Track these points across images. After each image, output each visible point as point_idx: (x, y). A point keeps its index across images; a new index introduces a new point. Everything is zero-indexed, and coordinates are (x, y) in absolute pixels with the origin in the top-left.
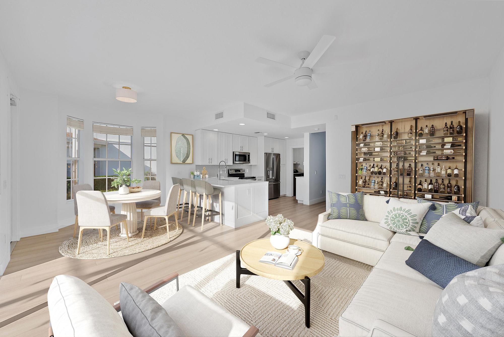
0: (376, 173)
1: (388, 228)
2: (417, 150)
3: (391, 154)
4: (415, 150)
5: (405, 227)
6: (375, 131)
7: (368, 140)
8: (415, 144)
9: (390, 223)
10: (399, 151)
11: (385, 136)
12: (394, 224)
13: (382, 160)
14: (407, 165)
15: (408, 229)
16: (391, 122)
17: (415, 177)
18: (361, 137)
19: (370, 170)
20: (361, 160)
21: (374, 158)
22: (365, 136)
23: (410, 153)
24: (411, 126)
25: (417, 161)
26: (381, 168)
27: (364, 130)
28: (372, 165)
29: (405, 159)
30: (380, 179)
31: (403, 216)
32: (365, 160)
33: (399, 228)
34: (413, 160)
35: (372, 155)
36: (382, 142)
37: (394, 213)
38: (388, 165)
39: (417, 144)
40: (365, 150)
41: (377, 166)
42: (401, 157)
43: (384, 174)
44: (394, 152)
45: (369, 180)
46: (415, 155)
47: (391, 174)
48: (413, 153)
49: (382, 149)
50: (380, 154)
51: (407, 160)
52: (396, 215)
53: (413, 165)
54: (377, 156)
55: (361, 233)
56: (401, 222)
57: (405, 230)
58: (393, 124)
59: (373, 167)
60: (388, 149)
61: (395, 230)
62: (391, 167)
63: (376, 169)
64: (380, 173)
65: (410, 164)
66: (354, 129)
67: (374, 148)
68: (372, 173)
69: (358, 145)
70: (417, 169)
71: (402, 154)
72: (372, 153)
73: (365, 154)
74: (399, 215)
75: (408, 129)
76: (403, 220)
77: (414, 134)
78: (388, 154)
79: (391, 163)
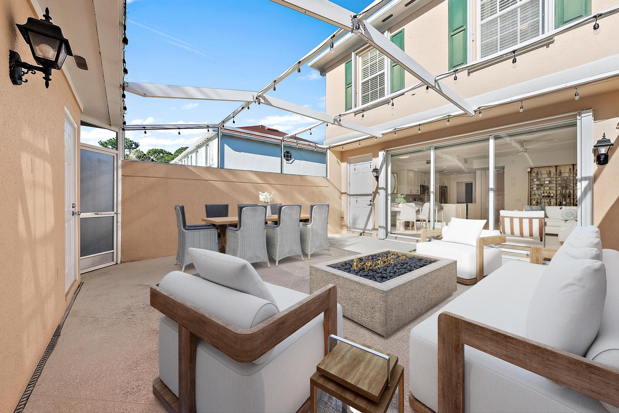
0: (546, 197)
1: (563, 219)
2: (574, 182)
3: (556, 185)
4: (573, 182)
5: (573, 216)
6: (544, 171)
7: (540, 176)
8: (573, 179)
9: (564, 216)
10: (563, 183)
11: (552, 174)
12: (566, 216)
13: (550, 188)
14: (568, 191)
15: (574, 217)
16: (556, 167)
17: (573, 198)
18: (534, 175)
19: (541, 195)
20: (535, 189)
21: (544, 188)
22: (537, 174)
23: (570, 184)
24: (570, 169)
25: (574, 189)
26: (549, 193)
27: (536, 170)
28: (542, 192)
29: (567, 188)
30: (548, 200)
31: (571, 212)
32: (537, 189)
33: (570, 217)
34: (572, 188)
35: (543, 186)
36: (550, 178)
37: (566, 211)
38: (554, 192)
39: (574, 179)
40: (537, 183)
41: (546, 192)
42: (564, 187)
43: (552, 197)
44: (559, 184)
45: (540, 201)
46: (573, 185)
47: (556, 196)
48: (572, 185)
49: (550, 182)
50: (548, 185)
51: (568, 188)
52: (567, 212)
53: (572, 192)
54: (547, 186)
55: (550, 221)
56: (571, 215)
57: (573, 218)
58: (557, 167)
59: (544, 193)
60: (555, 182)
61: (567, 218)
62: (556, 193)
63: (546, 194)
64: (549, 196)
65: (569, 191)
66: (529, 170)
67: (544, 182)
68: (543, 197)
69: (533, 179)
70: (574, 194)
71: (564, 185)
72: (543, 184)
73: (537, 185)
74: (569, 212)
75: (568, 170)
76: (571, 214)
77: (572, 173)
78: (555, 185)
79: (556, 191)
